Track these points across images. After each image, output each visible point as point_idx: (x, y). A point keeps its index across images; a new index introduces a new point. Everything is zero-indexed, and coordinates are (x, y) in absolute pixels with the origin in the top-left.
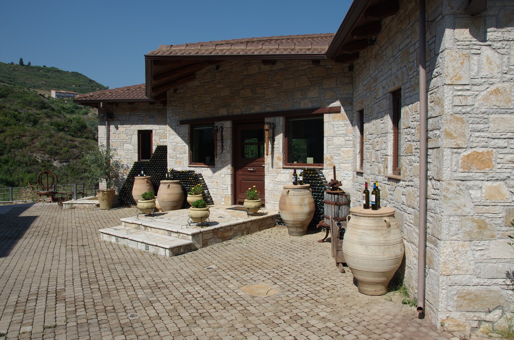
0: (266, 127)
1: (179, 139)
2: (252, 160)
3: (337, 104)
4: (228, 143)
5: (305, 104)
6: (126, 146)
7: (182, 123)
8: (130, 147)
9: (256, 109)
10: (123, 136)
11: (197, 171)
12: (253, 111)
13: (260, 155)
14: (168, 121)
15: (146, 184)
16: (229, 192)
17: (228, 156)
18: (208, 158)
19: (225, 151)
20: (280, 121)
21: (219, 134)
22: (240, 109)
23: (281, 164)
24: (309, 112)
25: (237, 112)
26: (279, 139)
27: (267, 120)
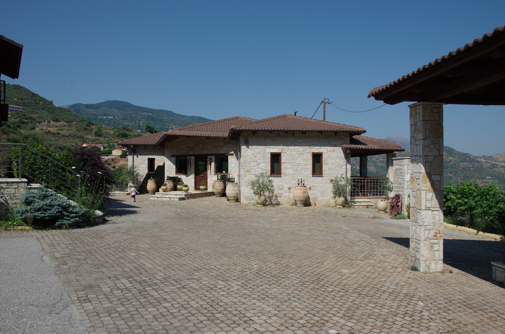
0: (208, 160)
1: (171, 163)
2: (203, 172)
3: (232, 152)
4: (193, 165)
5: (222, 152)
6: (142, 165)
7: (172, 156)
8: (144, 166)
9: (204, 153)
10: (141, 161)
11: (179, 176)
12: (203, 153)
13: (206, 170)
14: (166, 155)
15: (154, 183)
16: (193, 185)
17: (193, 170)
18: (184, 171)
19: (192, 168)
20: (213, 157)
21: (189, 162)
22: (198, 152)
23: (213, 173)
24: (223, 155)
25: (197, 153)
26: (213, 164)
27: (208, 157)
